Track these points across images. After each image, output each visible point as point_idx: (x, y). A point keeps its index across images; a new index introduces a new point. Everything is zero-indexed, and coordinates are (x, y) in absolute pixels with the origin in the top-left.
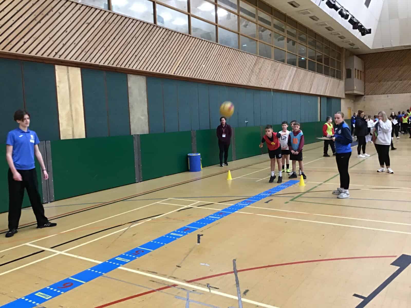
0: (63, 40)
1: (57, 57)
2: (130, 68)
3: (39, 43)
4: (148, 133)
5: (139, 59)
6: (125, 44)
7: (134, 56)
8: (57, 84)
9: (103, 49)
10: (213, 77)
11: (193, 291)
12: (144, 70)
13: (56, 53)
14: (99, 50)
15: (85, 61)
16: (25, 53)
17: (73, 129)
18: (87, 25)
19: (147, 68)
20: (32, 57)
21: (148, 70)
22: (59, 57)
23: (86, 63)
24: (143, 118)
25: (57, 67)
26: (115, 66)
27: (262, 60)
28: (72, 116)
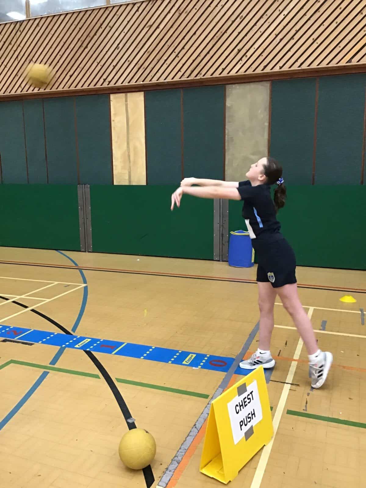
0: (113, 60)
1: (105, 85)
2: (224, 74)
5: (247, 54)
7: (236, 50)
8: (112, 118)
9: (174, 55)
12: (258, 71)
13: (105, 80)
14: (166, 60)
21: (267, 70)
22: (108, 84)
25: (112, 97)
28: (129, 156)
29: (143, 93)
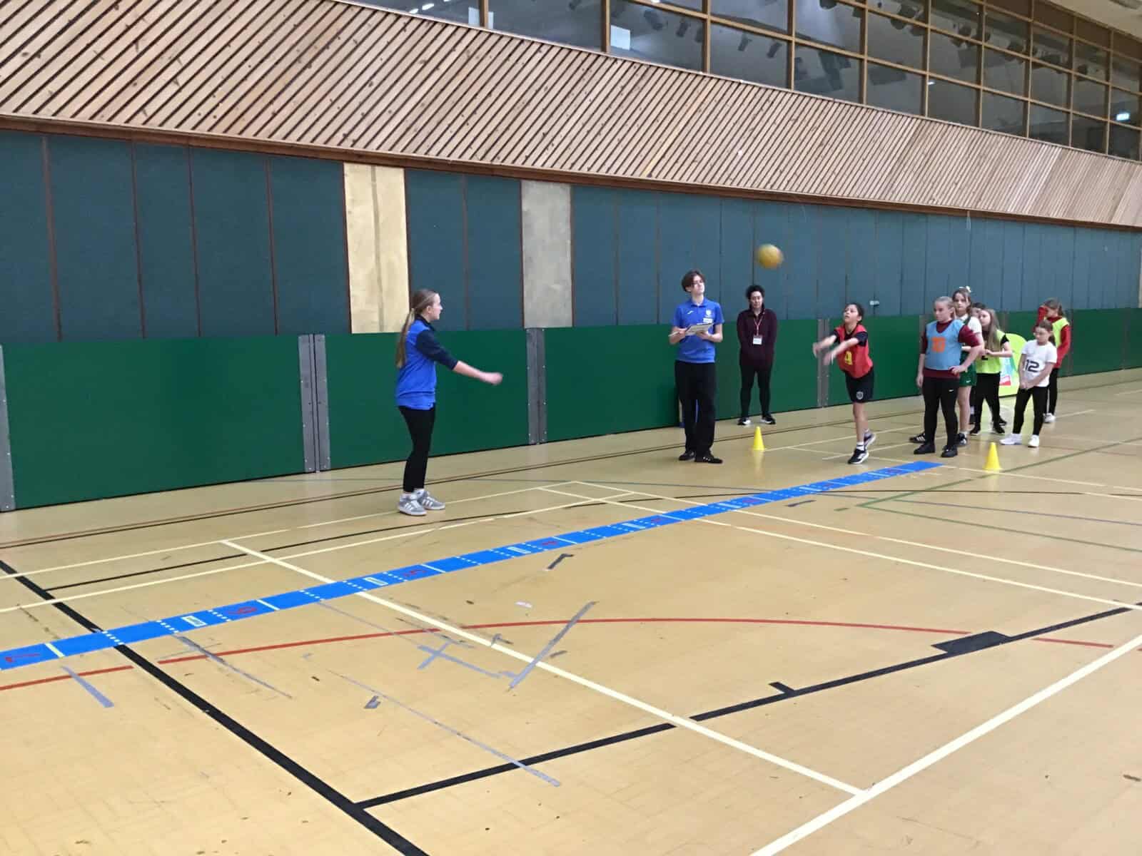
0: (361, 104)
1: (347, 145)
2: (528, 165)
3: (307, 115)
4: (570, 325)
5: (553, 142)
6: (516, 108)
7: (540, 135)
8: (348, 209)
9: (461, 120)
10: (769, 182)
11: (461, 641)
12: (566, 169)
13: (346, 136)
14: (450, 125)
15: (414, 152)
16: (274, 139)
17: (381, 311)
18: (422, 65)
19: (573, 164)
20: (291, 147)
21: (575, 169)
22: (352, 146)
23: (416, 157)
24: (558, 287)
25: (347, 167)
26: (489, 163)
27: (938, 129)
28: (379, 280)
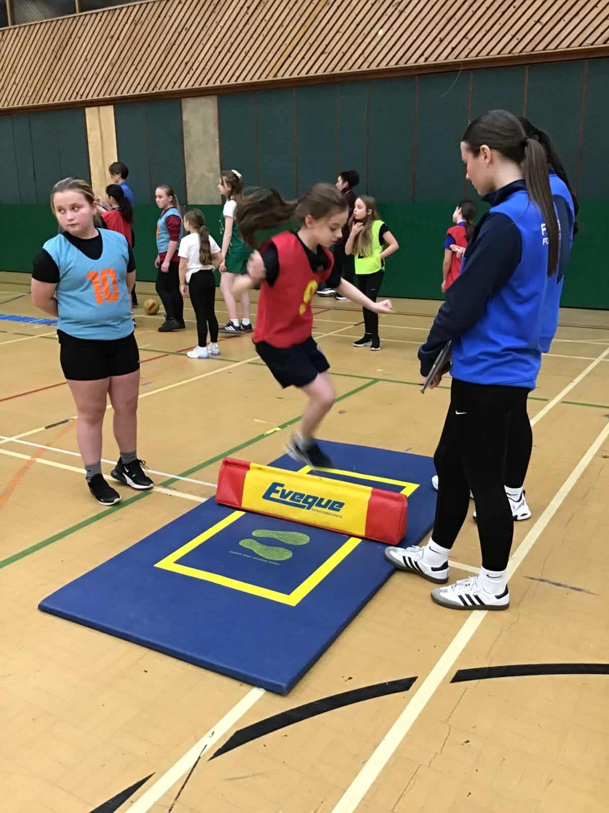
7: (184, 64)
8: (88, 133)
9: (133, 68)
14: (127, 73)
19: (209, 80)
25: (88, 110)
29: (112, 106)
